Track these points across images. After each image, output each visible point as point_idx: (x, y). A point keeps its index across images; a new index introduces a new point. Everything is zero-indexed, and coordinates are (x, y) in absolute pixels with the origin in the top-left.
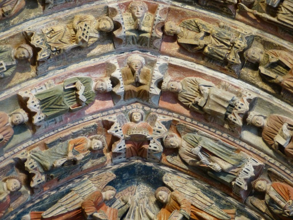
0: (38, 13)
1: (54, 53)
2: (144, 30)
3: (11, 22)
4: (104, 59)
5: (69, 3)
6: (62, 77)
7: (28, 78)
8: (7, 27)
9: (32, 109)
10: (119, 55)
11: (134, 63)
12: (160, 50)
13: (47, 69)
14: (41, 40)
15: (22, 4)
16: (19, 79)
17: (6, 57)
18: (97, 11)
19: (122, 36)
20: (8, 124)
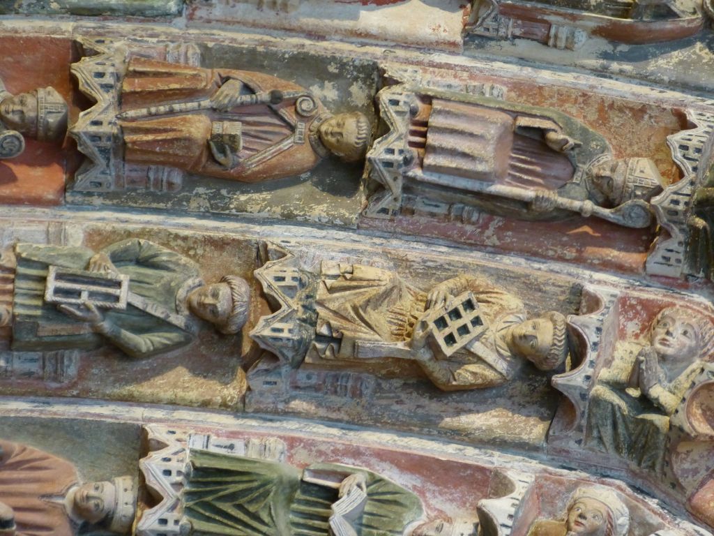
0: (343, 211)
1: (319, 346)
2: (657, 399)
3: (237, 199)
4: (494, 459)
5: (459, 225)
6: (323, 448)
7: (208, 397)
8: (218, 208)
9: (152, 479)
10: (551, 469)
11: (582, 506)
12: (689, 500)
13: (287, 402)
14: (294, 279)
15: (299, 156)
16: (175, 386)
17: (158, 285)
18: (540, 290)
19: (575, 388)
20: (60, 501)
